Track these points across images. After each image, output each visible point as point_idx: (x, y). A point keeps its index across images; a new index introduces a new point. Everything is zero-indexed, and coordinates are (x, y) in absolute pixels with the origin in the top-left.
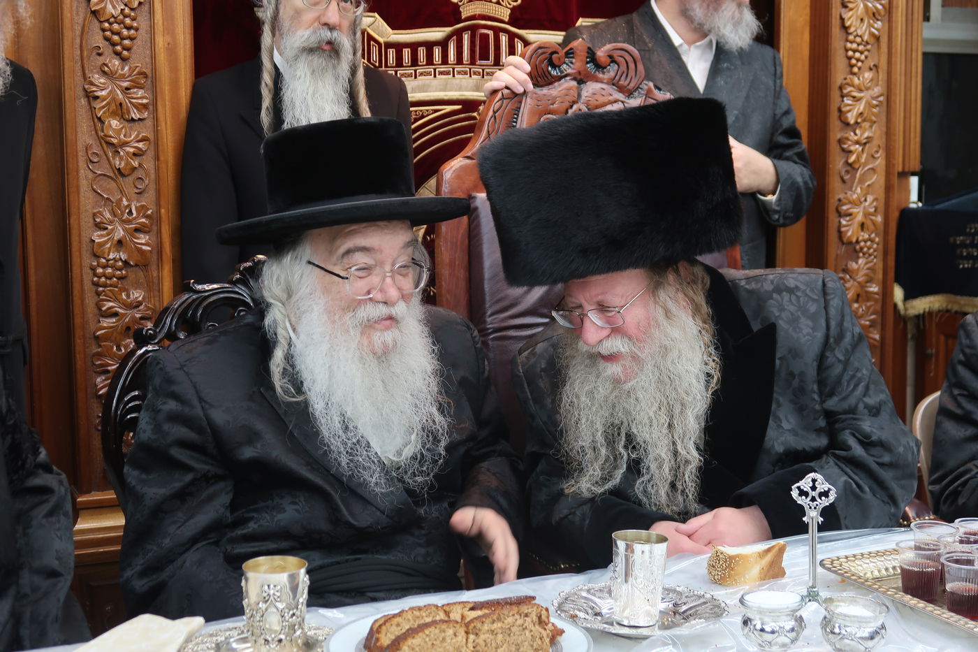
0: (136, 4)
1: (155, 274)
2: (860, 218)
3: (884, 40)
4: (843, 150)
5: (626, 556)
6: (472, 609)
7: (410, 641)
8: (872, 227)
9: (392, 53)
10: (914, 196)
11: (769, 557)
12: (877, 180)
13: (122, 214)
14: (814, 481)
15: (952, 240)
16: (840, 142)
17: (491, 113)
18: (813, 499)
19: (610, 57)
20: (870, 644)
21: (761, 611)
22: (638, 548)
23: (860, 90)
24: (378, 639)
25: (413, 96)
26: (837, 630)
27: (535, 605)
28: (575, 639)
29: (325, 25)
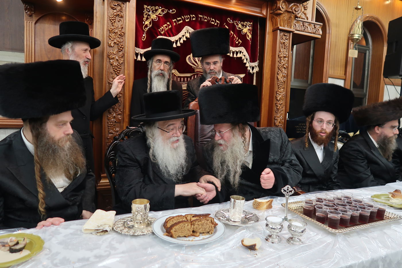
0: (121, 63)
1: (122, 125)
2: (279, 120)
3: (286, 82)
4: (276, 105)
5: (234, 203)
6: (193, 217)
7: (175, 227)
8: (282, 123)
9: (179, 79)
11: (269, 203)
12: (283, 112)
13: (115, 110)
14: (288, 187)
15: (295, 127)
16: (276, 104)
18: (287, 193)
19: (230, 81)
20: (302, 234)
21: (272, 223)
22: (237, 201)
23: (281, 93)
24: (167, 225)
26: (292, 229)
27: (210, 217)
28: (220, 226)
29: (160, 69)
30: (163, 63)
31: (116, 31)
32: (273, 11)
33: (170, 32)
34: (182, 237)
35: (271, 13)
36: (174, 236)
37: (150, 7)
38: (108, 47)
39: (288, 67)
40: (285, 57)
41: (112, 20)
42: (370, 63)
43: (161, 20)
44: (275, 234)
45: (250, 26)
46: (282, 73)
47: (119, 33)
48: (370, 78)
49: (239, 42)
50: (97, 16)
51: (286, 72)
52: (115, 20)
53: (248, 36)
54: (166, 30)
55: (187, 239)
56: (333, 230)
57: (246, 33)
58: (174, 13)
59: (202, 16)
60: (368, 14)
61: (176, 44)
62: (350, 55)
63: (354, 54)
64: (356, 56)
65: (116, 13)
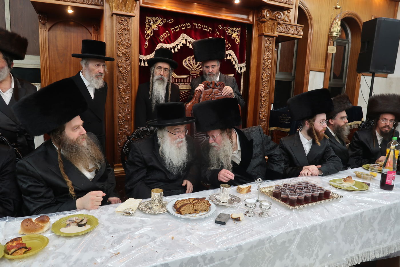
0: (128, 70)
1: (130, 122)
2: (263, 114)
3: (269, 81)
4: (261, 102)
5: (223, 189)
6: (194, 200)
7: (183, 208)
8: (265, 116)
9: (176, 80)
10: (272, 108)
11: (248, 188)
13: (124, 111)
14: (260, 180)
15: (279, 117)
16: (260, 100)
17: (196, 95)
19: (219, 84)
20: (268, 210)
21: (249, 204)
22: (225, 188)
23: (265, 91)
24: (177, 206)
25: (180, 88)
26: (262, 207)
27: (206, 200)
28: (213, 206)
29: (161, 75)
30: (163, 69)
31: (124, 43)
32: (259, 18)
33: (168, 40)
34: (188, 214)
35: (257, 20)
36: (183, 213)
37: (151, 18)
38: (117, 57)
39: (271, 68)
40: (269, 59)
41: (120, 34)
42: (349, 55)
43: (161, 29)
44: (251, 210)
45: (238, 31)
46: (266, 73)
47: (126, 45)
48: (348, 69)
49: (229, 46)
50: (107, 29)
51: (269, 72)
52: (123, 33)
53: (237, 41)
54: (165, 38)
55: (192, 215)
56: (291, 207)
57: (235, 38)
58: (172, 22)
59: (196, 24)
60: (347, 10)
61: (174, 50)
62: (329, 52)
63: (332, 50)
64: (334, 52)
65: (123, 27)
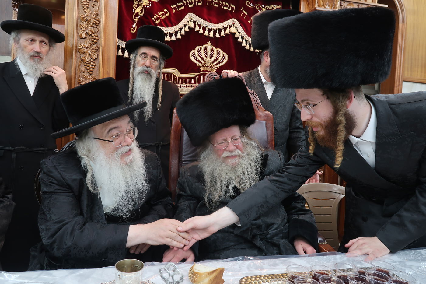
0: (95, 58)
9: (180, 80)
29: (146, 66)
30: (149, 57)
31: (89, 18)
38: (78, 39)
41: (83, 6)
43: (156, 6)
47: (92, 21)
52: (88, 5)
54: (162, 18)
61: (176, 35)
